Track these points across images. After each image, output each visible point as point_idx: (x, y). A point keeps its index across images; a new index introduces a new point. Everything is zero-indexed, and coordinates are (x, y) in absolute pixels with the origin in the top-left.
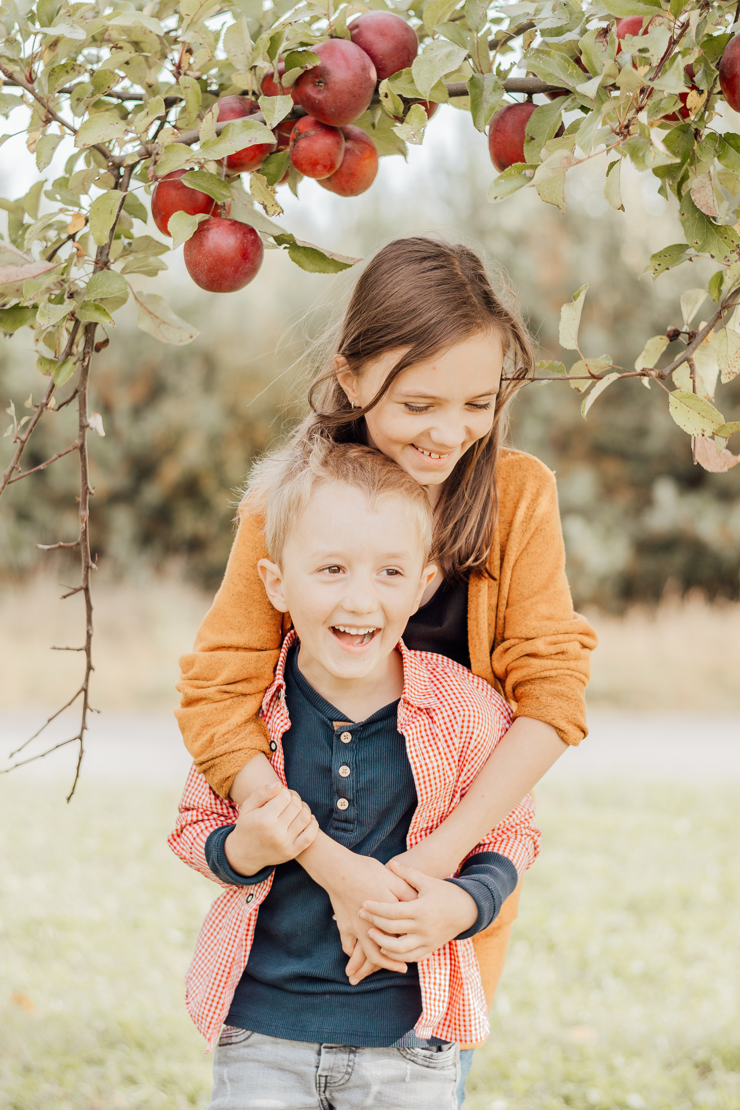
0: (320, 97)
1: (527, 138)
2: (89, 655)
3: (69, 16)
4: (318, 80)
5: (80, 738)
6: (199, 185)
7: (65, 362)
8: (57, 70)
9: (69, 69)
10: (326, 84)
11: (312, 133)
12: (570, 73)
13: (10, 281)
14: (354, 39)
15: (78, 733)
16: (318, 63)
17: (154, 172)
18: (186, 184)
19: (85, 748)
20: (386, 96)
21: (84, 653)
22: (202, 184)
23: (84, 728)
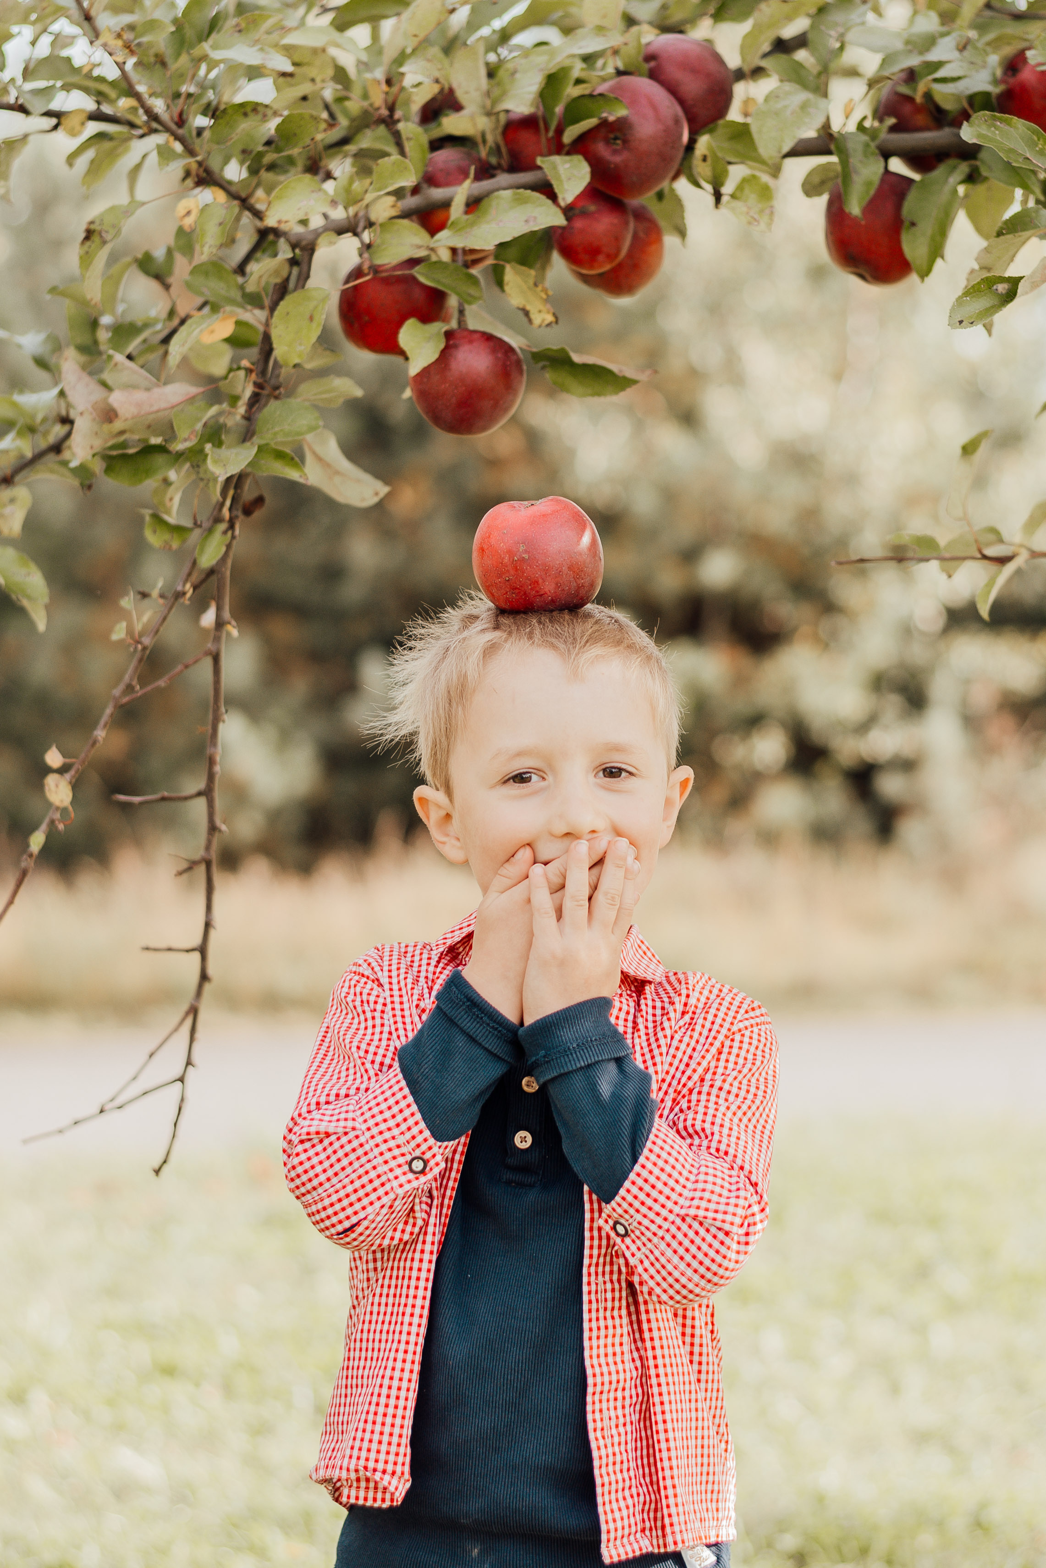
0: (617, 159)
1: (907, 224)
2: (204, 958)
3: (240, 31)
4: (612, 136)
5: (181, 1080)
6: (438, 282)
7: (210, 531)
8: (230, 111)
9: (248, 109)
10: (625, 142)
11: (592, 208)
12: (1041, 149)
13: (143, 412)
14: (653, 75)
15: (177, 1072)
16: (621, 112)
17: (371, 260)
18: (422, 279)
19: (189, 1094)
20: (705, 159)
21: (197, 956)
22: (444, 280)
23: (189, 1063)
